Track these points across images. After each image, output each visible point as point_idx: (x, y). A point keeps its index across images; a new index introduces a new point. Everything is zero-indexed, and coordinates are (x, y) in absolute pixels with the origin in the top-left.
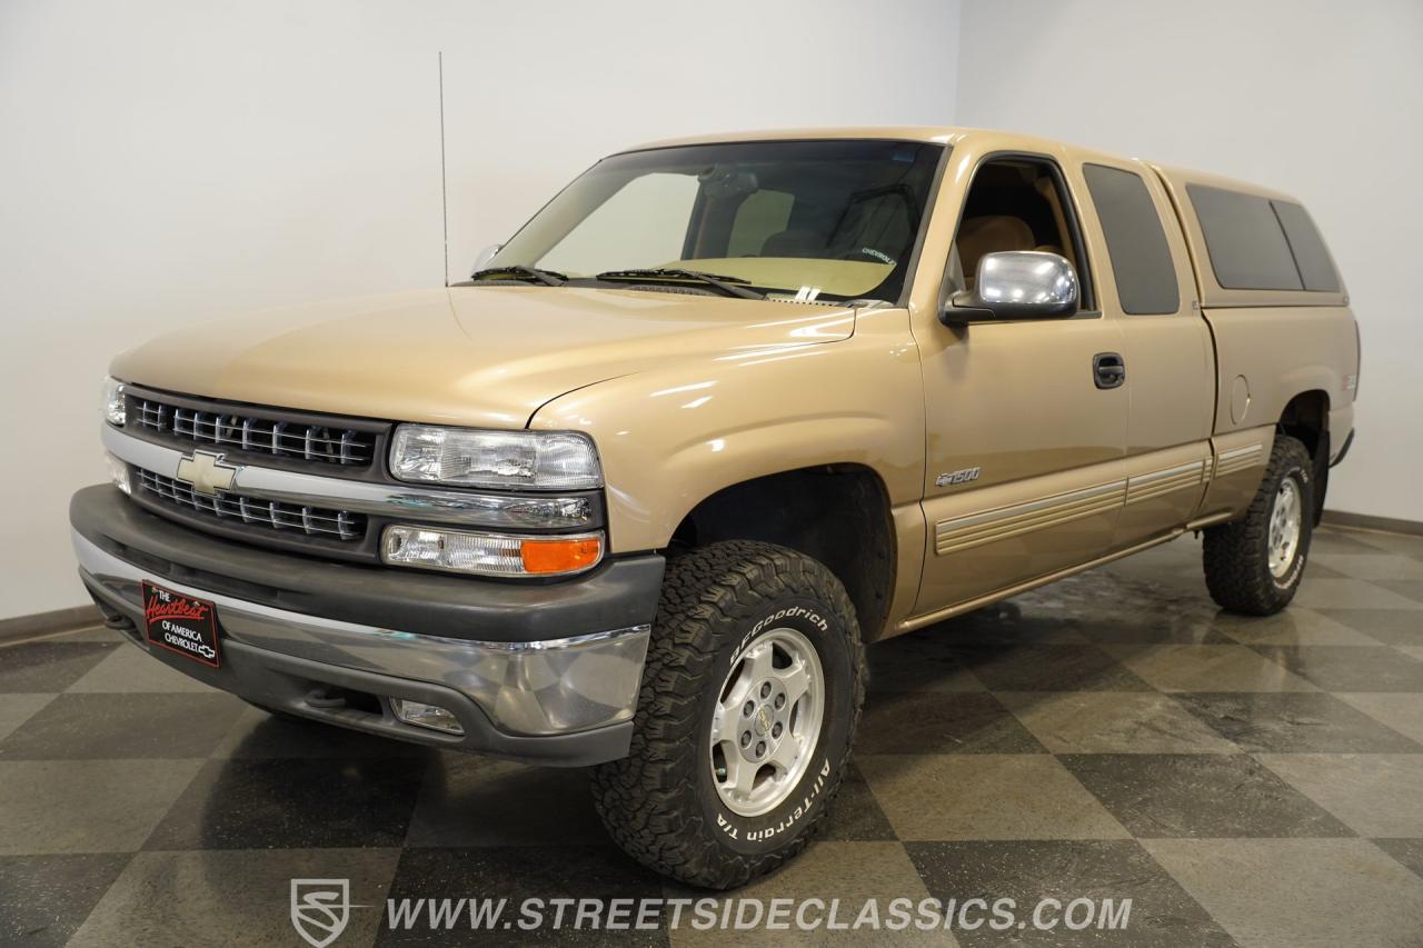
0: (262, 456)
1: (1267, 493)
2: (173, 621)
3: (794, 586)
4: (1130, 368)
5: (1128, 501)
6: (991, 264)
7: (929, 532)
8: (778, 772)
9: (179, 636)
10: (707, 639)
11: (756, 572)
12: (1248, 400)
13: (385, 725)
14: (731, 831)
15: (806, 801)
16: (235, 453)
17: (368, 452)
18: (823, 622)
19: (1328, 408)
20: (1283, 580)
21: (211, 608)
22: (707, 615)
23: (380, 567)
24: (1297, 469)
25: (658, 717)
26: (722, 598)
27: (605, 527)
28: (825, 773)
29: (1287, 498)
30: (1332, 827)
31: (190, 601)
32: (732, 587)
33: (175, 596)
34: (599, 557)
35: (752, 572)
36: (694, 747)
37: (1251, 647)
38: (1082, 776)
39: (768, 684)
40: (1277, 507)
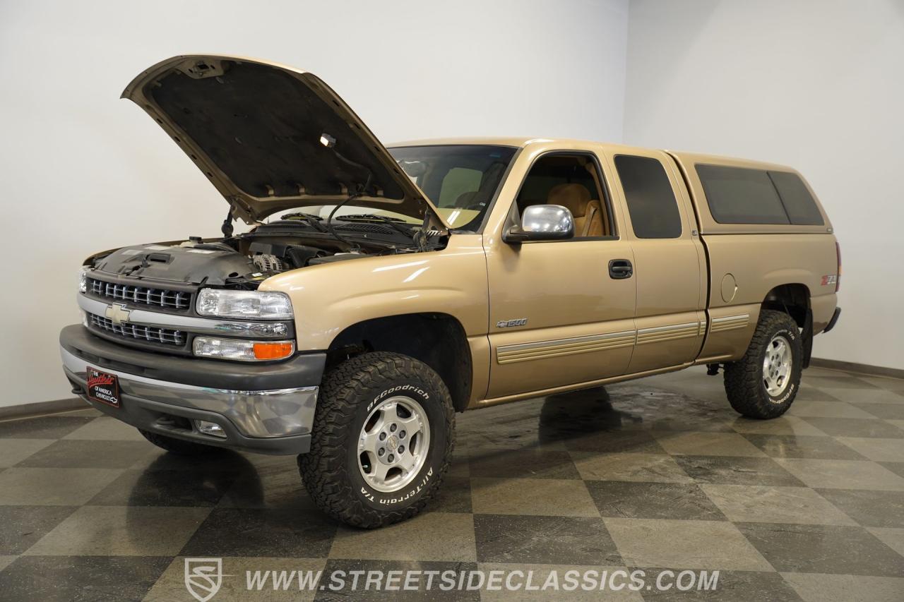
0: (142, 305)
1: (760, 344)
2: (100, 386)
3: (406, 374)
4: (636, 268)
5: (638, 343)
7: (492, 352)
8: (403, 472)
9: (102, 393)
10: (353, 397)
11: (383, 366)
12: (736, 288)
13: (194, 434)
14: (370, 497)
15: (418, 488)
16: (131, 304)
17: (187, 302)
18: (426, 394)
19: (809, 296)
20: (777, 398)
21: (116, 378)
22: (354, 385)
23: (192, 357)
24: (786, 331)
25: (327, 435)
26: (363, 377)
27: (295, 338)
28: (430, 474)
29: (781, 349)
31: (106, 375)
32: (369, 372)
33: (100, 373)
34: (292, 352)
35: (381, 366)
36: (346, 450)
39: (394, 425)
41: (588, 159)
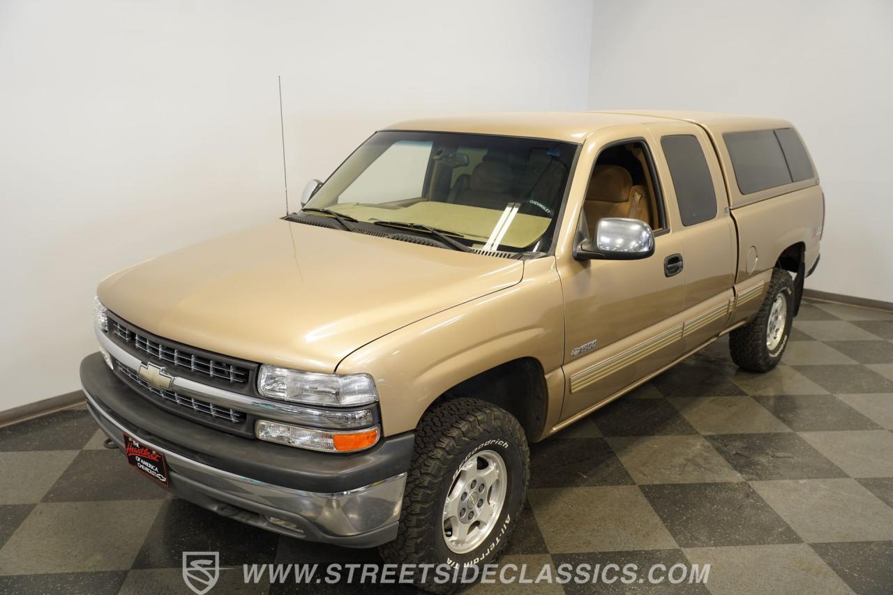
0: (186, 372)
1: (767, 306)
2: (142, 458)
3: (489, 429)
4: (686, 262)
5: (684, 335)
6: (604, 224)
7: (567, 382)
8: (481, 524)
9: (145, 466)
10: (439, 469)
11: (466, 427)
12: (757, 259)
13: (262, 525)
14: (455, 565)
15: (497, 539)
16: (171, 367)
17: (246, 378)
18: (506, 444)
19: (804, 250)
20: (774, 352)
21: (162, 456)
22: (439, 456)
23: (255, 440)
24: (785, 288)
25: (412, 515)
26: (447, 444)
27: (380, 422)
28: (507, 522)
29: (779, 304)
30: (790, 537)
32: (454, 437)
33: (141, 446)
34: (377, 439)
35: (464, 426)
36: (433, 528)
37: (754, 397)
38: (652, 501)
39: (475, 481)
40: (773, 310)
41: (638, 145)
